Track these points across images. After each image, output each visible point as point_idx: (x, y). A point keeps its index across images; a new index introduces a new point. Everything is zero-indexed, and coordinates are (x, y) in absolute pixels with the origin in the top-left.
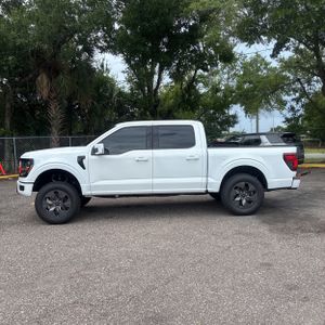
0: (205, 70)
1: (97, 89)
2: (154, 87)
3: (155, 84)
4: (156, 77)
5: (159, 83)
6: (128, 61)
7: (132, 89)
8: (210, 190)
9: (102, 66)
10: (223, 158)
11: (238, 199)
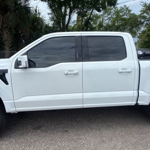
0: (99, 11)
1: (33, 23)
2: (66, 24)
3: (67, 21)
4: (67, 17)
5: (69, 21)
6: (51, 7)
7: (53, 24)
8: (141, 103)
9: (36, 11)
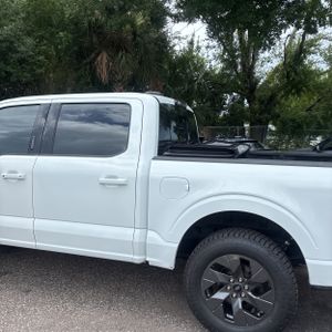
8: (153, 261)
10: (189, 185)
11: (221, 295)
